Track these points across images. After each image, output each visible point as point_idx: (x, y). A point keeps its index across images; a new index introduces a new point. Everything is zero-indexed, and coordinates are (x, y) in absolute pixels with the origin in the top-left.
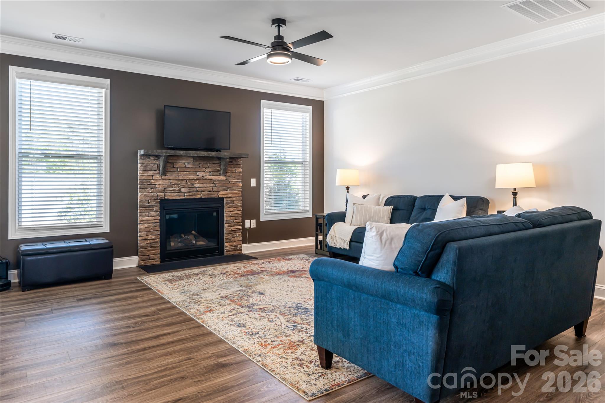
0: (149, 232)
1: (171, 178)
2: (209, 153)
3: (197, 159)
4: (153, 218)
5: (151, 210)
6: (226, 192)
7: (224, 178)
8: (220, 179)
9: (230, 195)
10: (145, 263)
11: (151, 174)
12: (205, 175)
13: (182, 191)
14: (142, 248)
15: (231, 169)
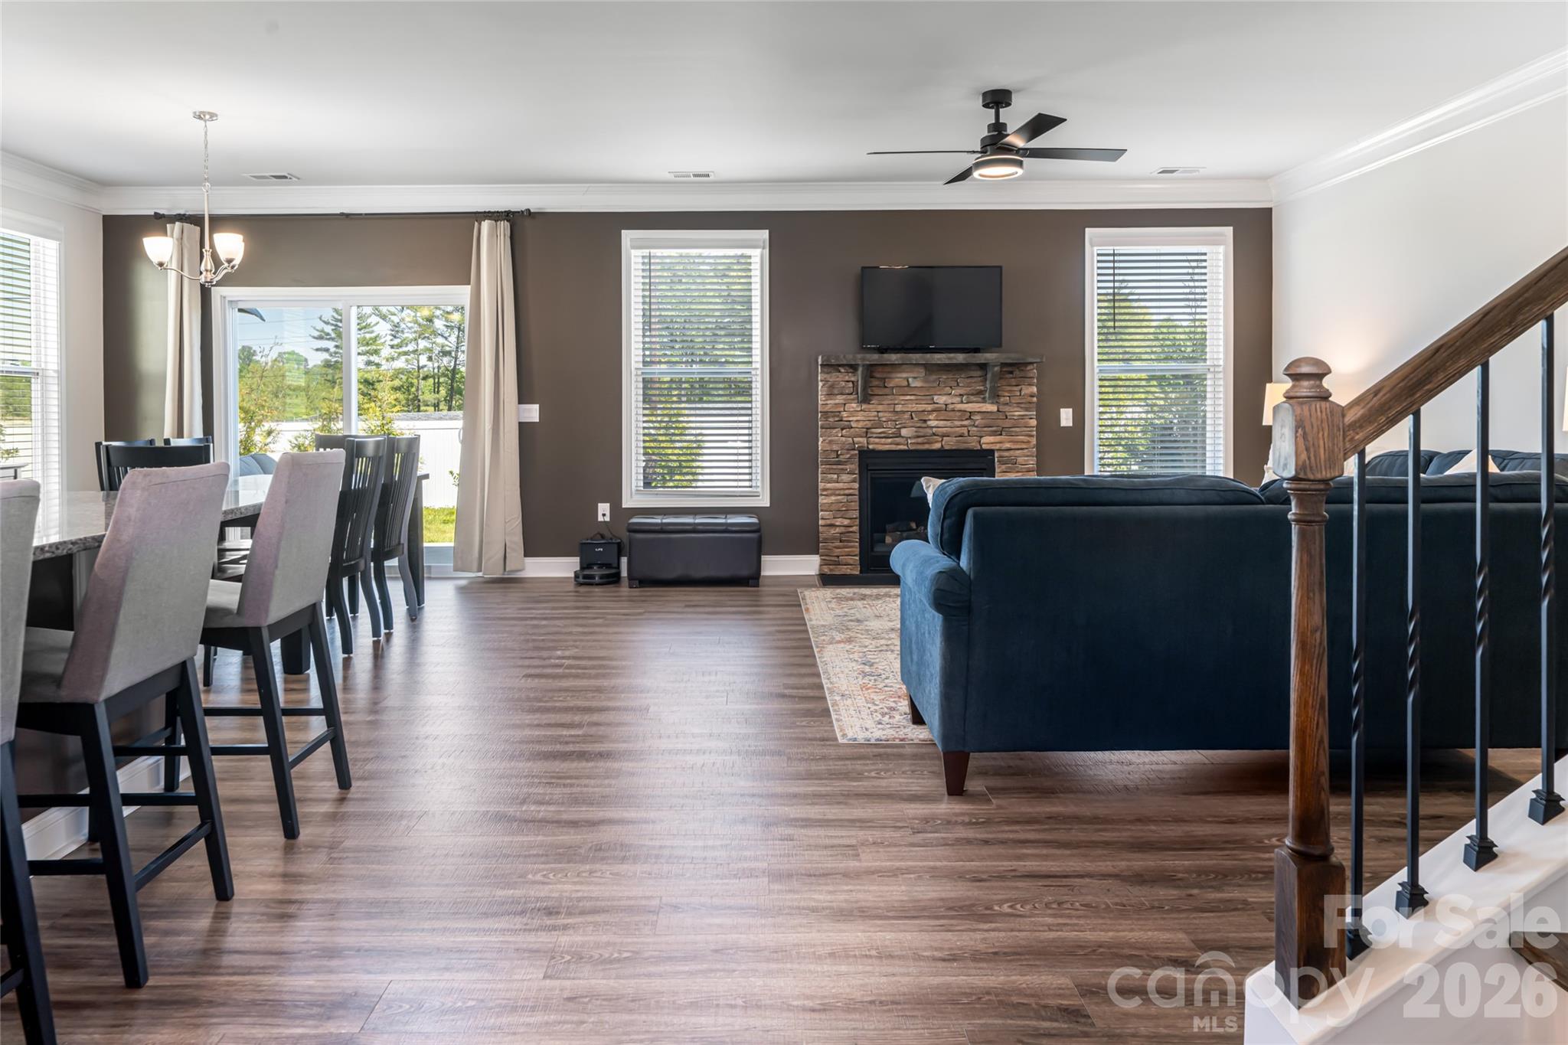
0: (840, 512)
1: (880, 408)
2: (952, 355)
3: (930, 368)
4: (846, 486)
5: (842, 469)
6: (998, 438)
7: (994, 408)
8: (984, 410)
9: (1008, 445)
10: (831, 570)
11: (842, 401)
12: (950, 401)
13: (902, 434)
14: (826, 540)
15: (1009, 388)
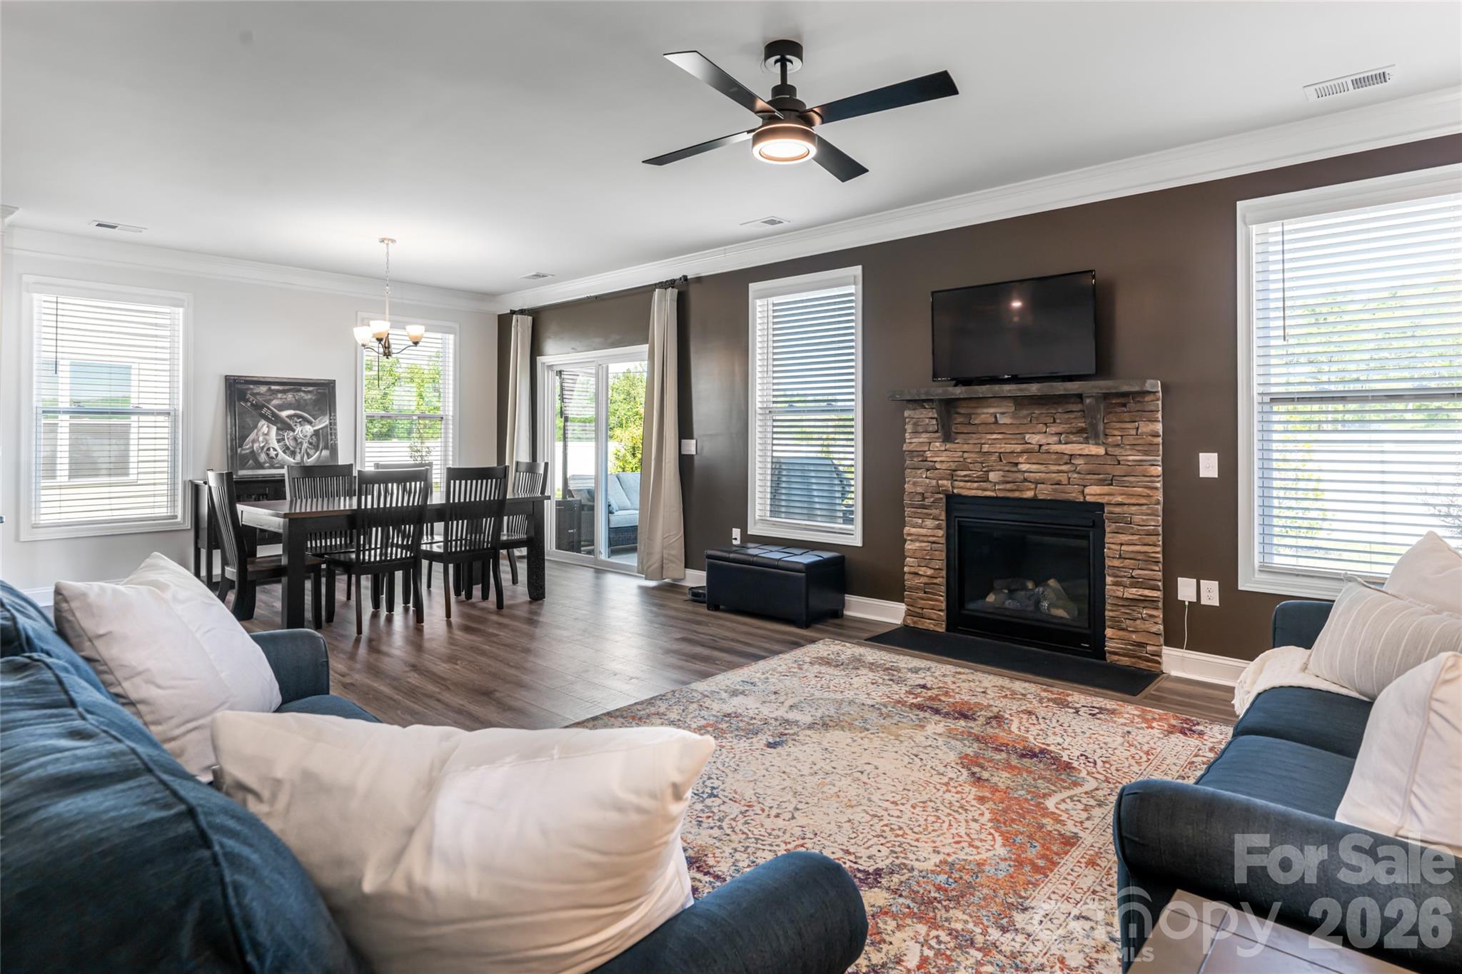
0: (924, 560)
1: (966, 447)
2: (1024, 386)
3: (1020, 402)
4: (930, 532)
5: (927, 514)
6: (1106, 489)
7: (1101, 451)
8: (1086, 452)
9: (1119, 499)
10: (914, 623)
11: (926, 440)
12: (1043, 441)
13: (990, 479)
14: (911, 589)
15: (1118, 425)
